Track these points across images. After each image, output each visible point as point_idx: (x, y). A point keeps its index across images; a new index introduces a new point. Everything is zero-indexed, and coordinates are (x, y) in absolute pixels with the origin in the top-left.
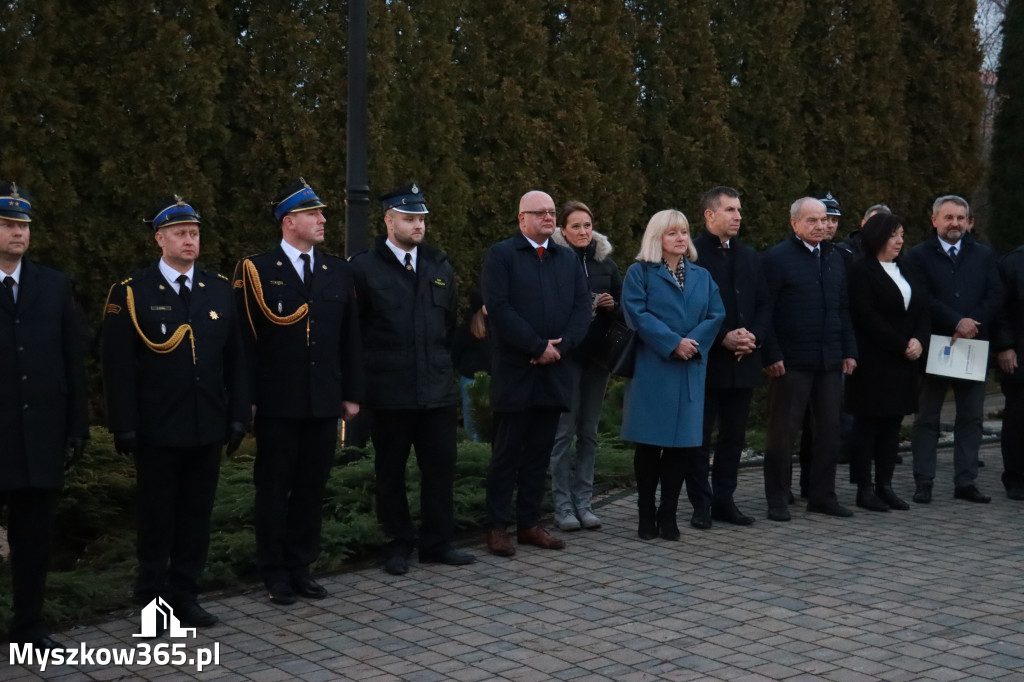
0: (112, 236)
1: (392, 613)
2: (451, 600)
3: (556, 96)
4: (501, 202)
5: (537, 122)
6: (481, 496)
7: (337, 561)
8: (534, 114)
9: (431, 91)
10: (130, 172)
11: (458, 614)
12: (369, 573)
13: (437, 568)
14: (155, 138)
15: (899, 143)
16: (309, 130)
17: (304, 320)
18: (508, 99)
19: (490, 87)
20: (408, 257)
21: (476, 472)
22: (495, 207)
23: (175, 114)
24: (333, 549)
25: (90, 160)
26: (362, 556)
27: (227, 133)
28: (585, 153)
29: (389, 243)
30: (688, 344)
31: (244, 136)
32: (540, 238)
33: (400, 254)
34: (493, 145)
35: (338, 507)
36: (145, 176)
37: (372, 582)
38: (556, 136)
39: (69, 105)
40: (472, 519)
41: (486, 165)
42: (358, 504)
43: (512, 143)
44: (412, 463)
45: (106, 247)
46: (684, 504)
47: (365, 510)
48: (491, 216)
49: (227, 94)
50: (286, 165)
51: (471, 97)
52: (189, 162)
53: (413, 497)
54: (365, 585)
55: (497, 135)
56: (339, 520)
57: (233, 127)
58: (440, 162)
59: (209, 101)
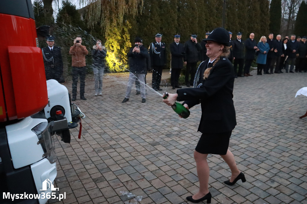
3: (217, 20)
5: (215, 24)
8: (214, 22)
14: (170, 25)
15: (259, 28)
16: (188, 24)
18: (211, 20)
19: (209, 19)
23: (172, 22)
25: (161, 28)
27: (177, 25)
30: (265, 52)
31: (179, 25)
33: (239, 40)
34: (209, 27)
36: (169, 30)
46: (263, 71)
50: (185, 29)
52: (174, 28)
53: (238, 69)
57: (178, 24)
59: (176, 20)
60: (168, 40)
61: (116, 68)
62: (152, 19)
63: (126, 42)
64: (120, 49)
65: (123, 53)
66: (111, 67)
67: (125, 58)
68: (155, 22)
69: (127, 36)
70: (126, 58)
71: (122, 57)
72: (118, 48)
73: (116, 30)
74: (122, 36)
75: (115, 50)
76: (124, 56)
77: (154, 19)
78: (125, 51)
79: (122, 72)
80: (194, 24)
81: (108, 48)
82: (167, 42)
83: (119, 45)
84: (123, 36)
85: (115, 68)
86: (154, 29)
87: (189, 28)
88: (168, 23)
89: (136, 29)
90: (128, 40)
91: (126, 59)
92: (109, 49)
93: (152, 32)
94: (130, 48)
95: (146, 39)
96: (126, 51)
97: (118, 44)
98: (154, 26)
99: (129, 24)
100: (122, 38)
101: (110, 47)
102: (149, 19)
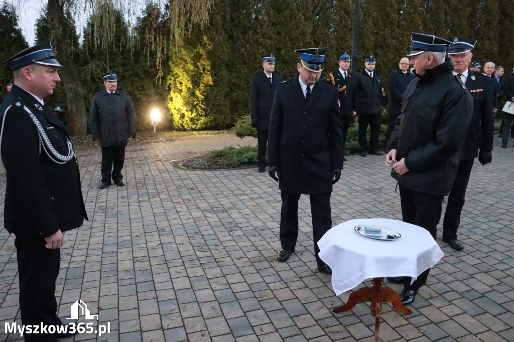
0: (283, 69)
1: (364, 166)
2: (379, 164)
3: (400, 34)
4: (383, 62)
5: (394, 40)
6: (384, 138)
7: (348, 152)
8: (393, 38)
9: (366, 32)
10: (289, 53)
11: (382, 167)
12: (355, 156)
13: (374, 156)
14: (295, 44)
16: (334, 42)
17: (345, 90)
18: (386, 34)
19: (382, 31)
20: (371, 74)
21: (383, 132)
22: (381, 63)
24: (347, 149)
25: (279, 50)
26: (354, 151)
28: (406, 50)
29: (366, 70)
32: (404, 70)
33: (369, 73)
34: (382, 47)
35: (348, 139)
36: (292, 54)
37: (357, 158)
38: (399, 45)
39: (275, 36)
40: (382, 144)
41: (379, 52)
42: (352, 138)
43: (387, 46)
44: (369, 127)
45: (282, 72)
47: (354, 140)
48: (380, 66)
49: (314, 32)
51: (377, 34)
54: (356, 159)
55: (383, 44)
56: (348, 142)
57: (314, 41)
58: (367, 51)
59: (309, 34)
60: (290, 72)
61: (185, 122)
62: (256, 33)
63: (204, 75)
64: (191, 87)
65: (197, 96)
66: (176, 121)
67: (200, 105)
68: (263, 37)
69: (204, 63)
70: (202, 104)
71: (195, 103)
72: (188, 86)
73: (184, 52)
74: (196, 63)
75: (184, 90)
76: (198, 100)
77: (261, 32)
78: (201, 91)
79: (194, 130)
80: (346, 41)
81: (173, 86)
82: (289, 75)
83: (191, 80)
84: (198, 64)
85: (183, 122)
86: (260, 51)
87: (337, 50)
88: (291, 40)
89: (224, 51)
90: (208, 71)
91: (202, 106)
92: (175, 87)
93: (256, 56)
94: (210, 86)
95: (244, 70)
96: (204, 92)
97: (189, 78)
98: (261, 44)
99: (207, 42)
100: (195, 67)
101: (176, 84)
102: (251, 32)
